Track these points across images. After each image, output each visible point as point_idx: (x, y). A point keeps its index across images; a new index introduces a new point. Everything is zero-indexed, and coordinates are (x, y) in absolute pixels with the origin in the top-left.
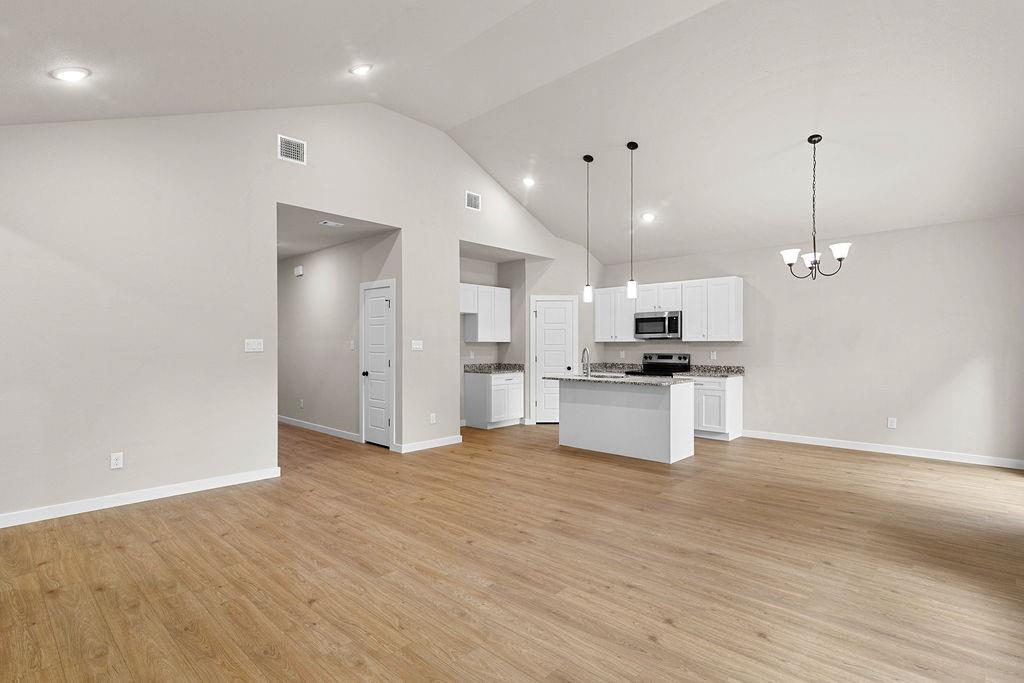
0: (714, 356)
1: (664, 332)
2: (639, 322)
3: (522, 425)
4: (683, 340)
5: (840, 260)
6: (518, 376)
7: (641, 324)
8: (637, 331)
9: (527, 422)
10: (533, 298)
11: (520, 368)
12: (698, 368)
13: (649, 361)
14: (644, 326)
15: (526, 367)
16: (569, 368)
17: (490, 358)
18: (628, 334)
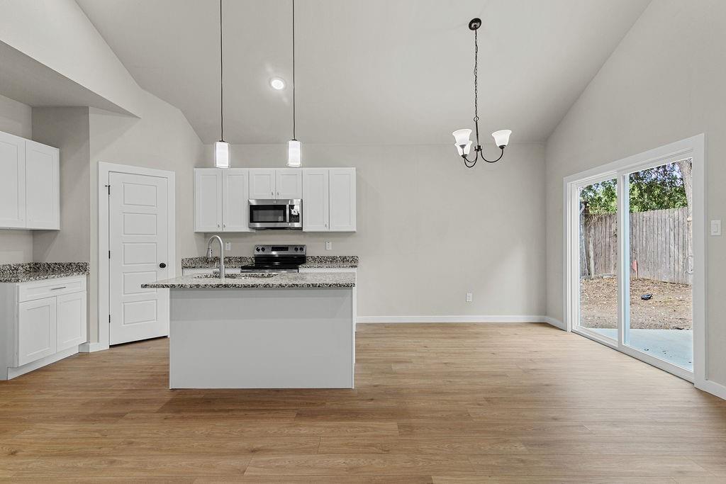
0: (330, 246)
1: (285, 221)
2: (253, 209)
3: (82, 356)
4: (304, 230)
5: (502, 147)
6: (76, 282)
7: (256, 211)
8: (252, 220)
9: (94, 348)
10: (104, 167)
11: (81, 268)
12: (314, 259)
13: (261, 253)
14: (259, 214)
15: (92, 268)
16: (163, 266)
17: (19, 255)
18: (240, 223)
